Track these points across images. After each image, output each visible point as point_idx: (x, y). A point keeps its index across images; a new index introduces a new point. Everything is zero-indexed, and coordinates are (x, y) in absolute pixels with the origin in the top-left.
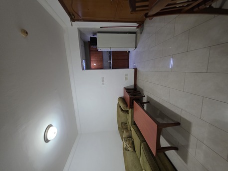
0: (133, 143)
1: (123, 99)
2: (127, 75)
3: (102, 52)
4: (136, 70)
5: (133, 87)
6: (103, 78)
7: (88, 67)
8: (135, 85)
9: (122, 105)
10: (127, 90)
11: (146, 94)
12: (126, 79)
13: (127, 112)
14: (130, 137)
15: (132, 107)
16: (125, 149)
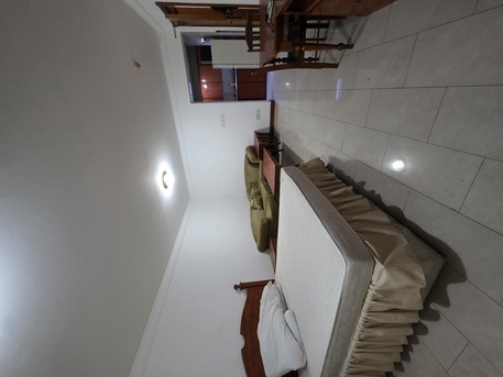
0: (261, 200)
1: (252, 149)
2: (259, 111)
3: (220, 70)
4: (273, 103)
5: (268, 131)
6: (223, 116)
7: (197, 97)
8: (272, 127)
9: (250, 156)
10: (259, 135)
11: (282, 140)
12: (258, 117)
13: (257, 165)
14: (259, 194)
15: (262, 157)
16: (253, 208)
